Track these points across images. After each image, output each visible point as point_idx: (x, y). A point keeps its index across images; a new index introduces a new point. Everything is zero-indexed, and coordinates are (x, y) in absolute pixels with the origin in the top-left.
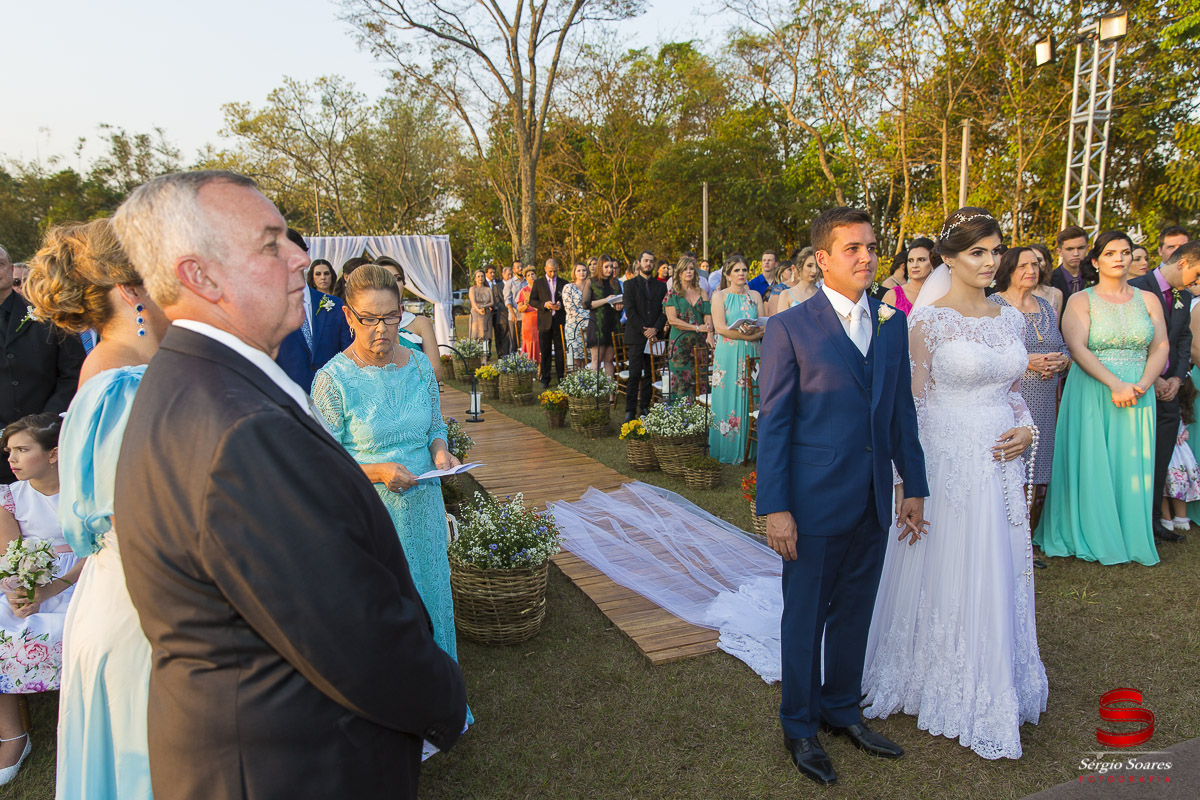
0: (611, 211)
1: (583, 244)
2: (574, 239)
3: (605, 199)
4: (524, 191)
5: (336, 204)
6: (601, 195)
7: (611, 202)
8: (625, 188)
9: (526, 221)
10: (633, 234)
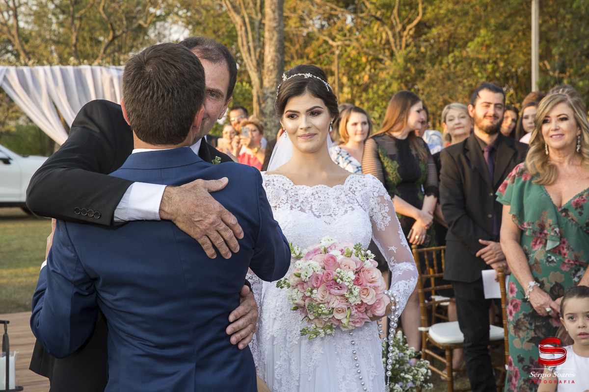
0: (392, 40)
1: (351, 87)
2: (339, 80)
3: (383, 24)
4: (268, 10)
5: (14, 32)
6: (377, 19)
7: (392, 28)
8: (411, 9)
9: (270, 52)
10: (423, 72)
